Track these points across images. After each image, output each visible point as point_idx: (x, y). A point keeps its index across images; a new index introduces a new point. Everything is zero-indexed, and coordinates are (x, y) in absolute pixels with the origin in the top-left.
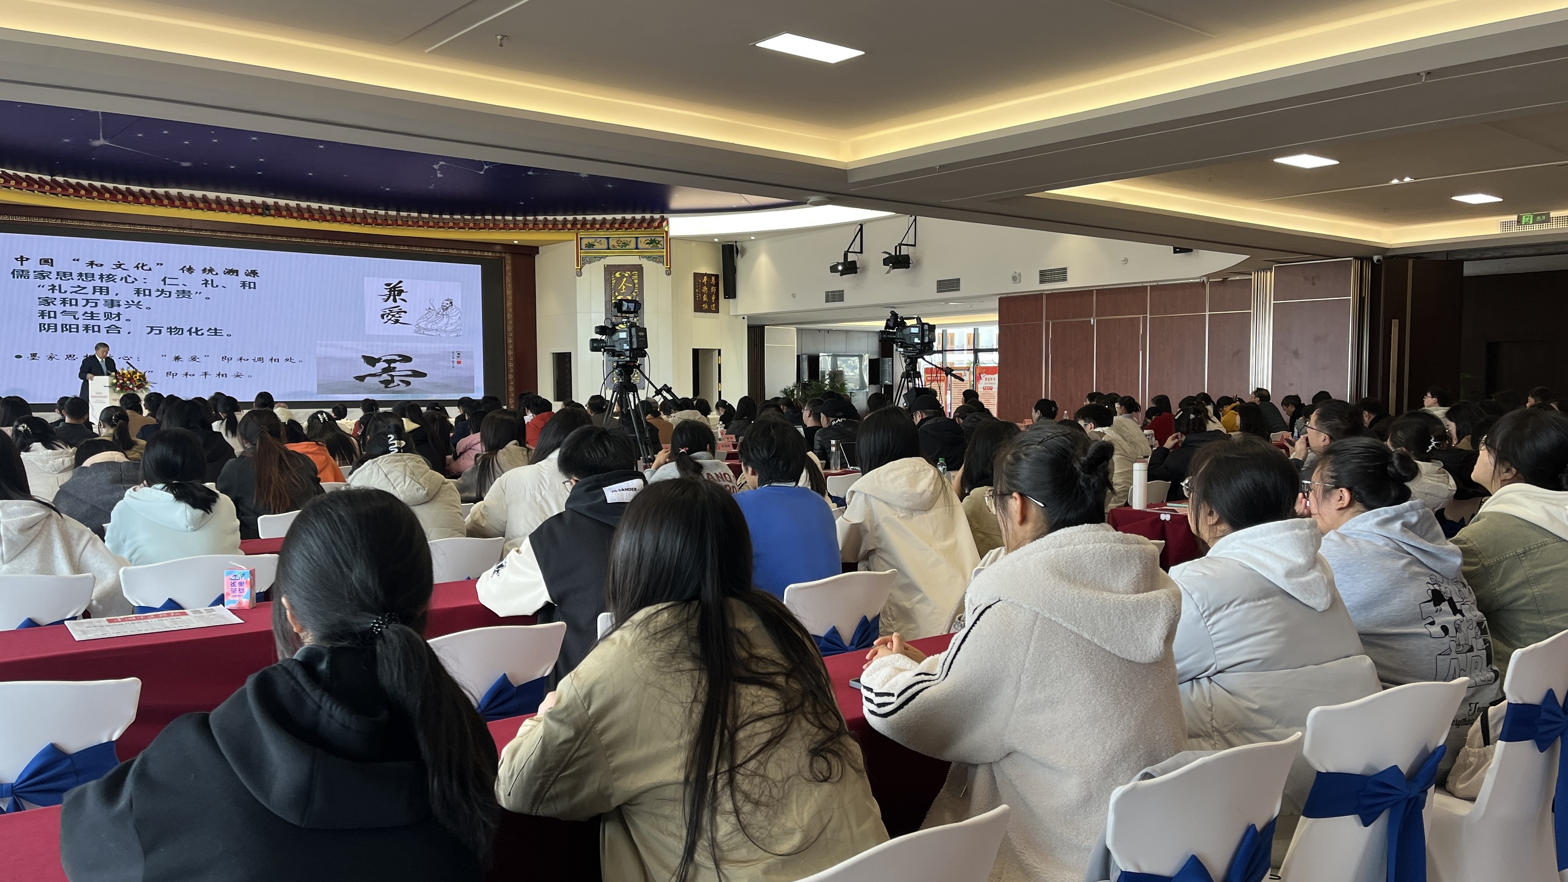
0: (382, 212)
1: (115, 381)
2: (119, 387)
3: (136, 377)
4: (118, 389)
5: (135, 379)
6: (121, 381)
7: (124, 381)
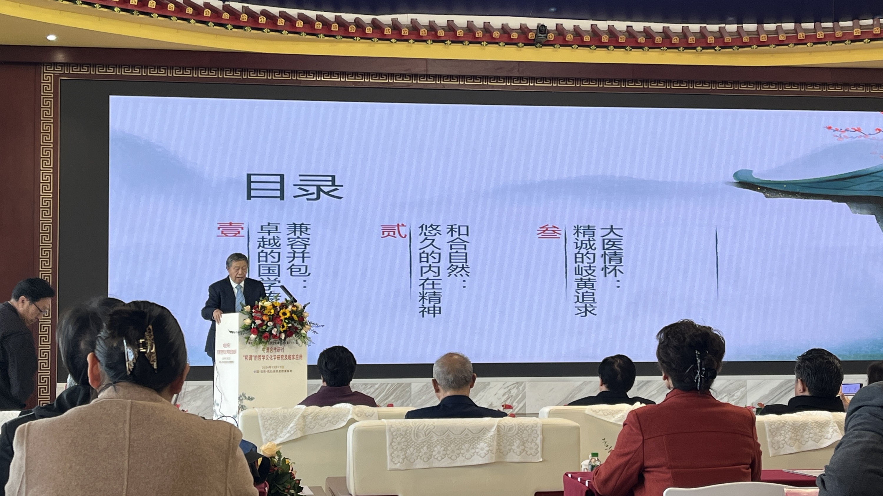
0: (732, 28)
1: (248, 321)
2: (254, 333)
3: (284, 314)
4: (253, 336)
5: (282, 318)
6: (258, 322)
7: (263, 321)
